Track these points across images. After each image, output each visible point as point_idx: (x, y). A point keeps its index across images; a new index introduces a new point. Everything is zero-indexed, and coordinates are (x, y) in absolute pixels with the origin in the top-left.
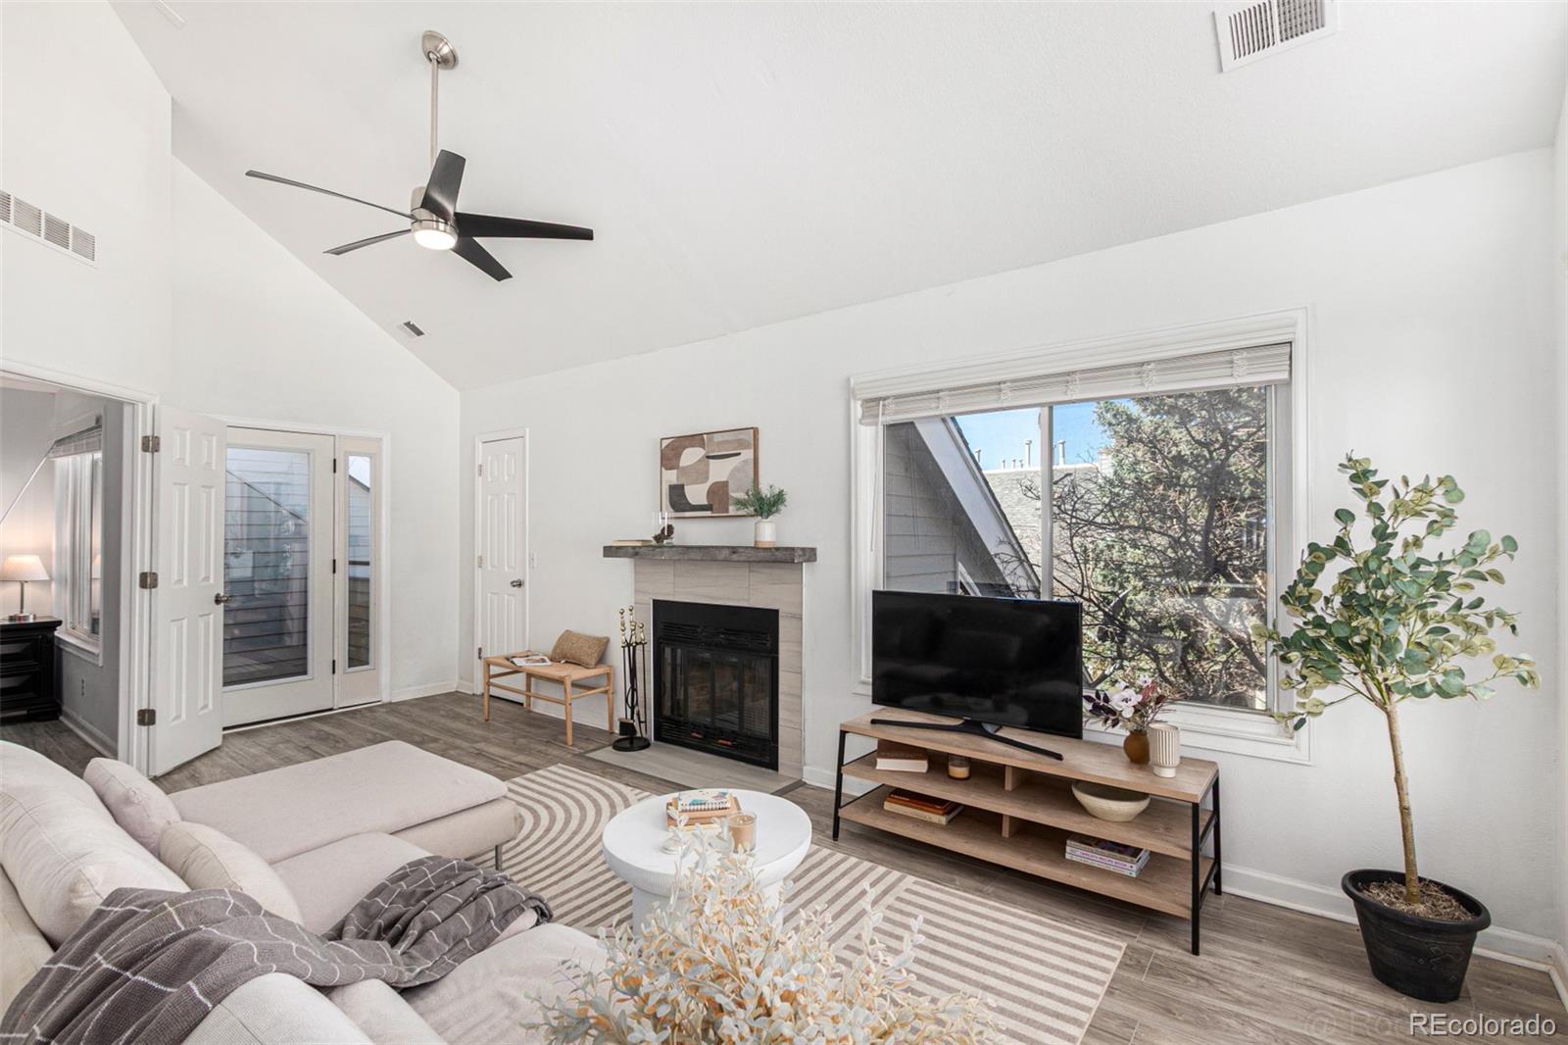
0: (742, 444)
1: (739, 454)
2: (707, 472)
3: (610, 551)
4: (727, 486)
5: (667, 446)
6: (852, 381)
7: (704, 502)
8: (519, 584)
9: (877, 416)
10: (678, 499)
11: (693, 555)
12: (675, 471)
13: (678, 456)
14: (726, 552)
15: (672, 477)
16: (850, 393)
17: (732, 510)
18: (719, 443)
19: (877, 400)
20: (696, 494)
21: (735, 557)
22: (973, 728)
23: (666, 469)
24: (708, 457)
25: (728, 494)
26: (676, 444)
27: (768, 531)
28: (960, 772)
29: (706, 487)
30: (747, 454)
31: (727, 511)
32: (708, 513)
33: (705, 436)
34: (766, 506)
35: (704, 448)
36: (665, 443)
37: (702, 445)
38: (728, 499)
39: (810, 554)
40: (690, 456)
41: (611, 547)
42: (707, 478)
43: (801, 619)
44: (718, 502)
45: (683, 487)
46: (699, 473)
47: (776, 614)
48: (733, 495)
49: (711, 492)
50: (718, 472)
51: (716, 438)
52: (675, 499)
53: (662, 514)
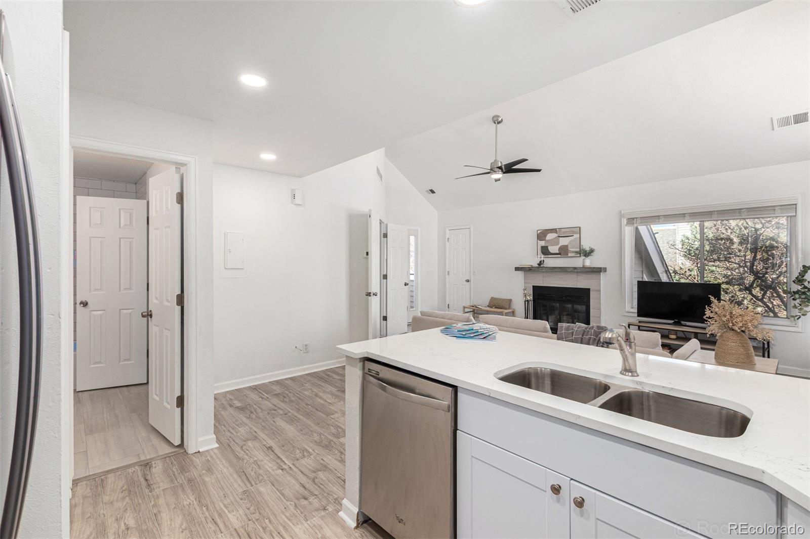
0: (574, 232)
1: (573, 236)
2: (559, 242)
3: (517, 269)
4: (568, 246)
5: (540, 233)
6: (622, 212)
7: (558, 252)
8: (468, 281)
9: (634, 223)
10: (545, 251)
11: (556, 270)
12: (544, 242)
13: (545, 236)
14: (572, 269)
15: (542, 243)
16: (621, 216)
17: (570, 255)
18: (564, 232)
19: (633, 219)
20: (553, 249)
21: (576, 270)
22: (678, 323)
23: (540, 240)
24: (559, 237)
25: (568, 250)
26: (544, 232)
27: (588, 262)
28: (673, 337)
29: (558, 247)
30: (576, 236)
31: (568, 255)
32: (559, 256)
33: (557, 229)
34: (588, 254)
35: (557, 233)
36: (539, 232)
39: (605, 270)
40: (550, 236)
41: (518, 267)
42: (558, 244)
43: (600, 291)
44: (563, 252)
45: (547, 247)
46: (555, 242)
47: (589, 290)
48: (570, 250)
49: (560, 249)
50: (563, 242)
51: (563, 230)
52: (544, 251)
53: (538, 256)
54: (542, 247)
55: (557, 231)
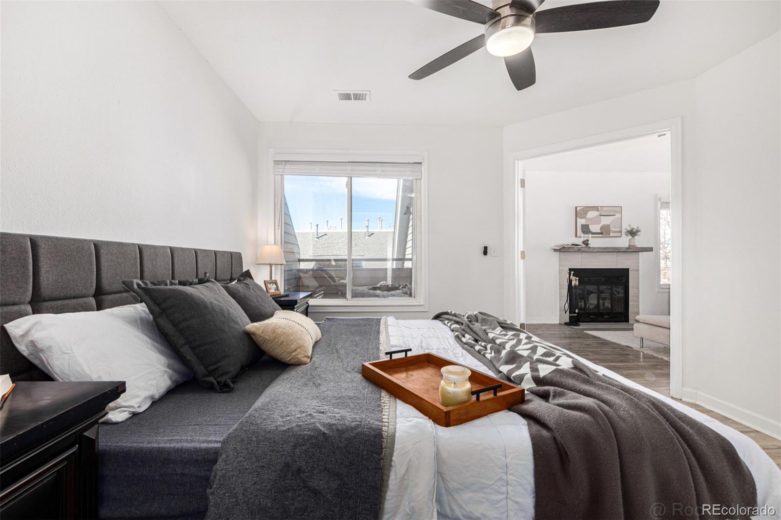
0: (616, 212)
1: (615, 215)
2: (601, 220)
4: (610, 226)
5: (580, 210)
6: (659, 195)
7: (599, 231)
12: (584, 220)
13: (586, 214)
15: (581, 221)
16: (657, 199)
17: (611, 235)
18: (606, 211)
20: (594, 228)
23: (580, 218)
24: (601, 215)
25: (609, 229)
26: (585, 209)
27: (634, 242)
29: (599, 226)
30: (618, 216)
31: (609, 235)
32: (601, 235)
33: (599, 207)
34: (633, 233)
35: (598, 212)
36: (578, 208)
37: (598, 210)
38: (610, 231)
39: (652, 249)
40: (591, 214)
42: (600, 223)
43: (638, 271)
44: (605, 232)
45: (588, 225)
46: (596, 220)
47: (628, 270)
48: (612, 229)
49: (601, 228)
50: (605, 221)
51: (604, 209)
52: (584, 230)
53: (576, 236)
54: (582, 226)
55: (598, 209)
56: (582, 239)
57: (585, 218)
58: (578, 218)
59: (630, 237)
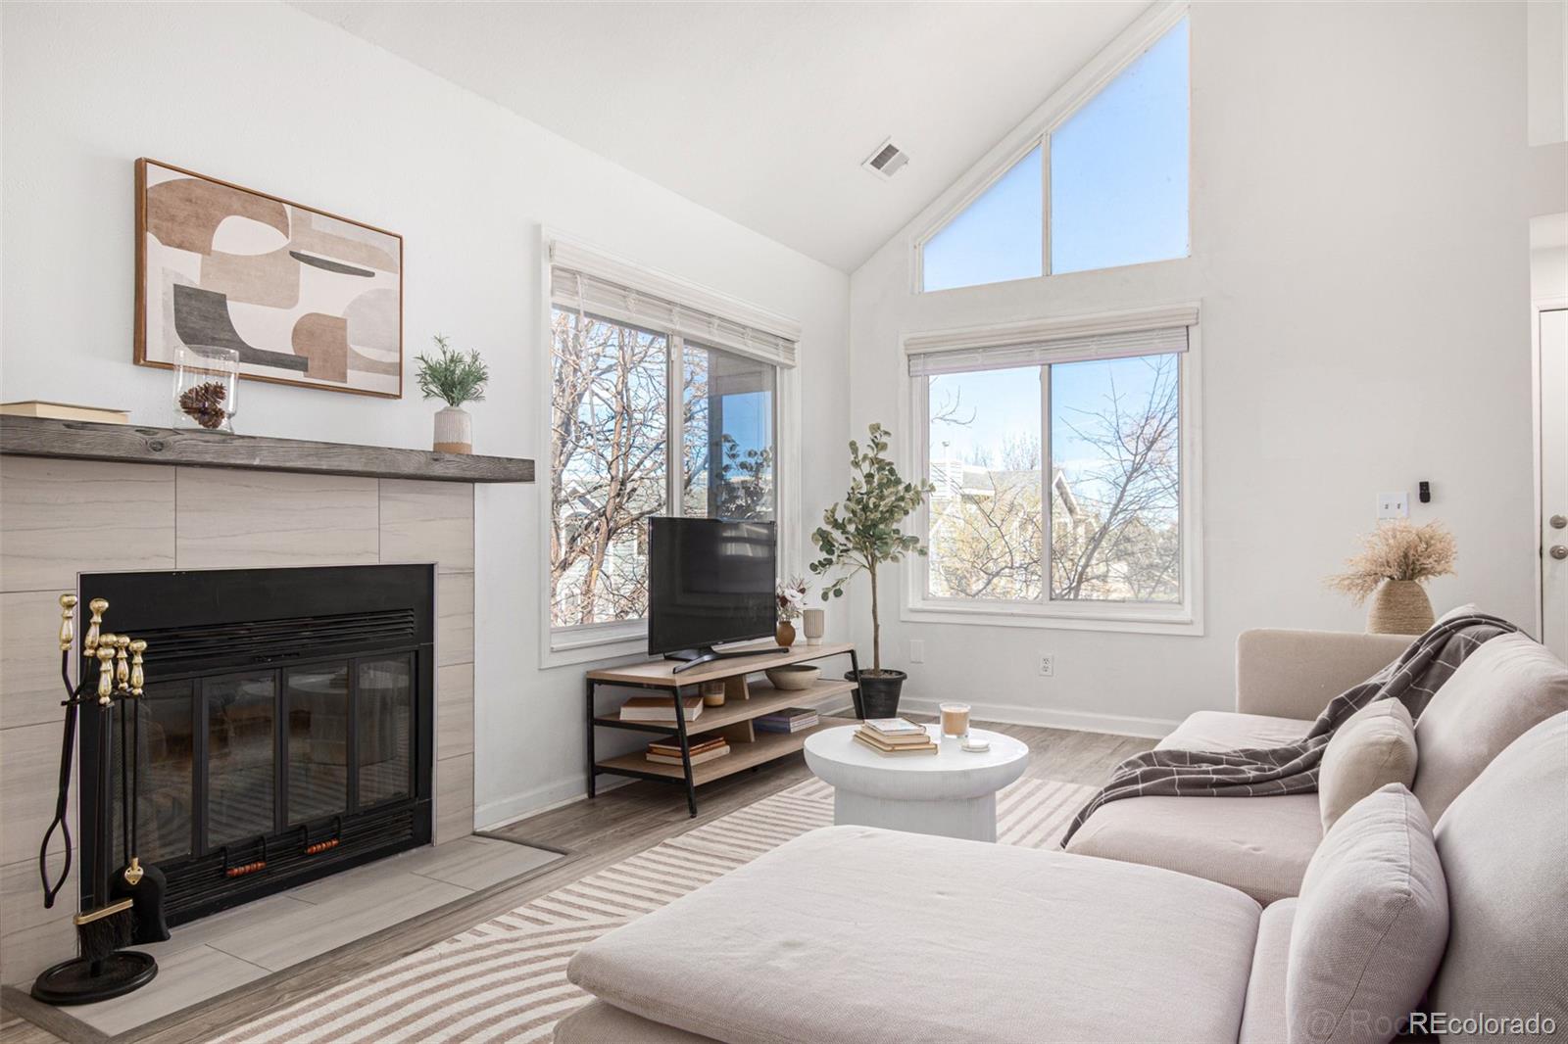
0: (375, 258)
1: (371, 274)
2: (294, 287)
4: (344, 328)
5: (168, 185)
7: (288, 349)
12: (197, 257)
13: (210, 225)
15: (189, 267)
17: (353, 379)
18: (325, 237)
20: (260, 325)
23: (167, 242)
24: (296, 256)
25: (343, 345)
26: (199, 192)
28: (719, 699)
29: (291, 317)
30: (385, 280)
31: (343, 377)
32: (299, 375)
33: (288, 208)
34: (456, 384)
35: (284, 231)
36: (156, 176)
37: (280, 222)
38: (345, 356)
40: (241, 236)
42: (292, 301)
43: (473, 575)
44: (319, 355)
45: (222, 300)
46: (271, 281)
47: (430, 574)
48: (357, 349)
49: (304, 333)
50: (320, 295)
51: (318, 223)
52: (196, 323)
53: (140, 354)
54: (184, 295)
55: (283, 214)
56: (183, 383)
57: (205, 249)
58: (151, 239)
59: (442, 403)
